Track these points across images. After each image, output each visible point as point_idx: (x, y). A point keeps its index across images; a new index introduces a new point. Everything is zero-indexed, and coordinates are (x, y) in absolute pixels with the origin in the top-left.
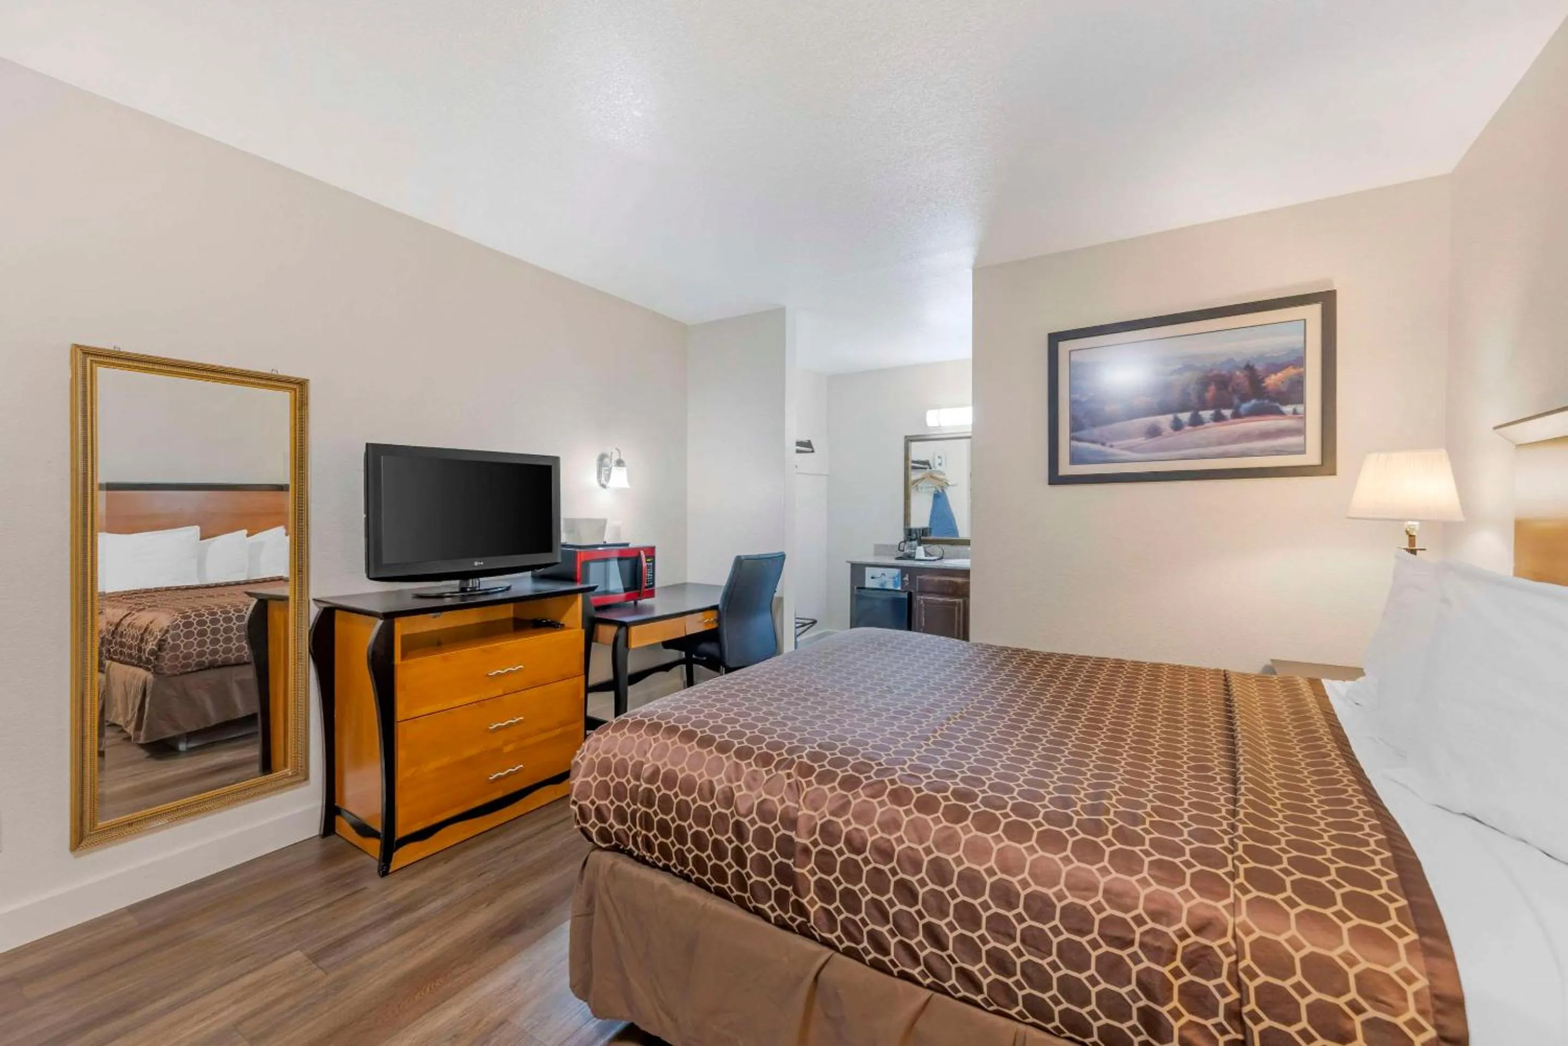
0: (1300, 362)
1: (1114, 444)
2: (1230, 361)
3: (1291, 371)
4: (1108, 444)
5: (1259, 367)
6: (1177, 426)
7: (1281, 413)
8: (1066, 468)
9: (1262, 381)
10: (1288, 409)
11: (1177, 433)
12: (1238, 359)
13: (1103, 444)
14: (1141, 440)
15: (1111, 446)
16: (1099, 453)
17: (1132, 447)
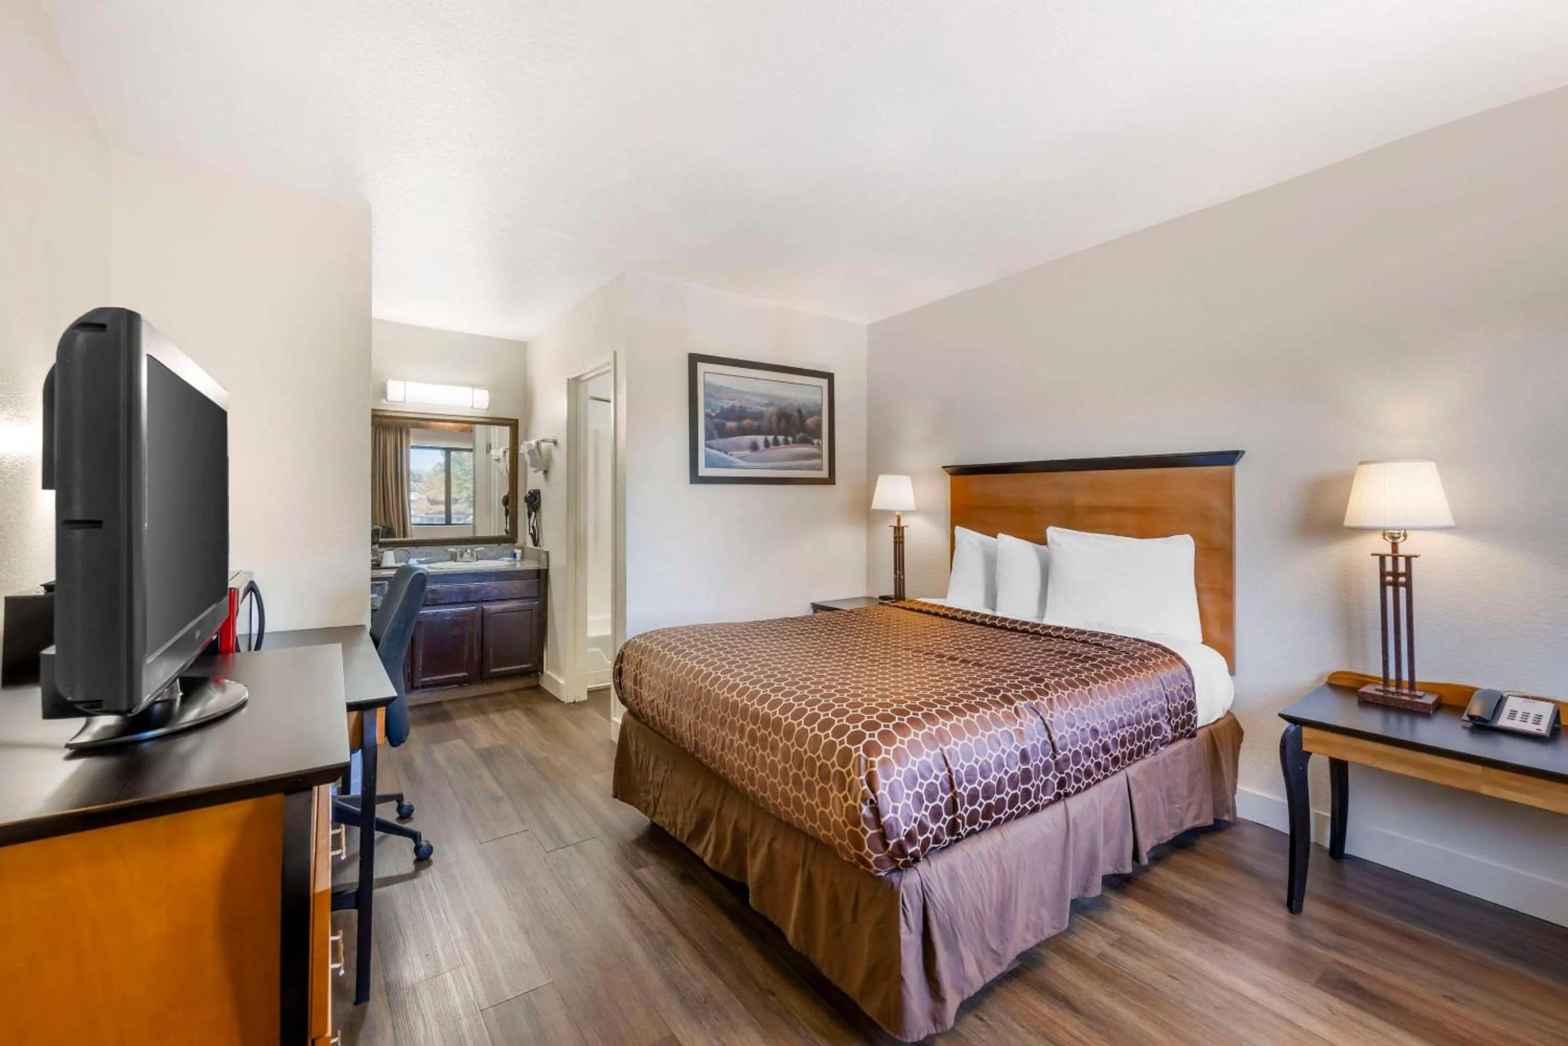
0: (819, 413)
1: (733, 453)
2: (791, 405)
3: (816, 418)
4: (729, 453)
5: (804, 412)
6: (767, 445)
7: (812, 444)
8: (703, 471)
9: (805, 421)
10: (815, 441)
11: (767, 449)
12: (795, 404)
13: (726, 453)
14: (747, 452)
15: (731, 455)
16: (724, 460)
17: (744, 457)
